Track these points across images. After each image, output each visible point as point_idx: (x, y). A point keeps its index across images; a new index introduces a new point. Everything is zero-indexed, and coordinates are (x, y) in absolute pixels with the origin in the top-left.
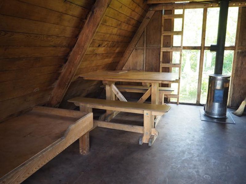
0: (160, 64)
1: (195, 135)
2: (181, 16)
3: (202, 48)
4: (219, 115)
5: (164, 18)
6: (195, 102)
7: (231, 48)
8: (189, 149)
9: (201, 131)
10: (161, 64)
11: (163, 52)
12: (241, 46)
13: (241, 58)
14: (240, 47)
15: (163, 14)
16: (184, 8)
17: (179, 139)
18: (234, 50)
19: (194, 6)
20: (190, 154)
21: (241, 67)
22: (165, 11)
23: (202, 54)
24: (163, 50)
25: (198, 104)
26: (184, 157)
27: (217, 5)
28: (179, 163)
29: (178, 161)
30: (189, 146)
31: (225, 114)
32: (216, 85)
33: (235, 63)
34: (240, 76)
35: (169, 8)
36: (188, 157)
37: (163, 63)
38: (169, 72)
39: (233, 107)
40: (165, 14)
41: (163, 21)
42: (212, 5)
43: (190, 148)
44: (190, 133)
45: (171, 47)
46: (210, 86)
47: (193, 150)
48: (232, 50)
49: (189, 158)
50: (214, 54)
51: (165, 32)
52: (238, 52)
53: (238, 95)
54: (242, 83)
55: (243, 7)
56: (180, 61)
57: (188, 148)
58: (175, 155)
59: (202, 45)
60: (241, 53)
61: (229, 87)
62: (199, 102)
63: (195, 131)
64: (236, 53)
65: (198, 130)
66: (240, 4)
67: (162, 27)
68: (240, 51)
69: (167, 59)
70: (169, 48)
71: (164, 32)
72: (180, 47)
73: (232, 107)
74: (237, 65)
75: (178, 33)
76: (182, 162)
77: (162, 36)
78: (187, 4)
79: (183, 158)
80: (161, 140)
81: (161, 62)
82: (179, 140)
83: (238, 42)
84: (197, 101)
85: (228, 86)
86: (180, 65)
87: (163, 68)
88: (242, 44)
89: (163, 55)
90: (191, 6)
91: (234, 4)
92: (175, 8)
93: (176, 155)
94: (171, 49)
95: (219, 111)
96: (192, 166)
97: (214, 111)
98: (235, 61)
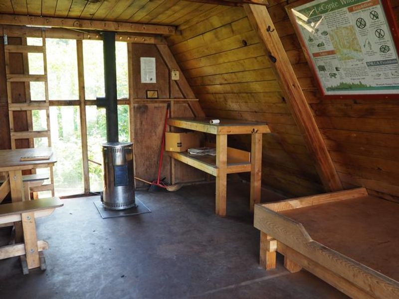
0: (10, 134)
1: (103, 244)
2: (41, 49)
3: (82, 103)
4: (126, 204)
5: (8, 51)
6: (82, 191)
7: (125, 101)
8: (104, 268)
9: (109, 235)
10: (12, 134)
11: (14, 111)
12: (137, 98)
13: (138, 115)
14: (136, 100)
15: (6, 43)
16: (43, 36)
17: (81, 257)
18: (128, 104)
19: (61, 35)
20: (108, 276)
21: (141, 129)
22: (8, 38)
23: (83, 112)
24: (13, 107)
25: (88, 194)
26: (101, 284)
27: (97, 37)
28: (98, 296)
29: (96, 293)
30: (102, 264)
31: (133, 201)
32: (115, 160)
33: (133, 124)
34: (141, 142)
35: (17, 33)
36: (108, 282)
37: (15, 131)
38: (29, 148)
39: (139, 188)
40: (8, 44)
41: (7, 56)
42: (89, 36)
43: (104, 266)
44: (94, 244)
45: (28, 102)
46: (106, 161)
47: (109, 268)
48: (126, 104)
49: (110, 283)
50: (103, 111)
51: (13, 75)
52: (134, 107)
53: (143, 169)
54: (145, 151)
55: (132, 43)
56: (48, 125)
57: (101, 268)
58: (86, 286)
59: (80, 97)
60: (137, 108)
61: (133, 159)
62: (89, 190)
63: (100, 238)
64: (132, 110)
65: (104, 235)
66: (129, 38)
67: (6, 67)
68: (136, 105)
69: (23, 123)
70: (25, 105)
71: (10, 76)
72: (45, 101)
73: (137, 189)
74: (136, 126)
75: (38, 78)
76: (101, 294)
77: (8, 83)
78: (47, 30)
79: (101, 287)
80: (51, 270)
81: (11, 131)
82: (81, 259)
83: (132, 93)
84: (85, 189)
85: (131, 158)
86: (49, 133)
87: (16, 140)
88: (137, 96)
89: (14, 118)
90: (55, 35)
91: (121, 38)
92: (27, 35)
93: (88, 286)
94: (29, 106)
95: (125, 198)
96: (119, 293)
97: (118, 199)
98: (133, 120)
